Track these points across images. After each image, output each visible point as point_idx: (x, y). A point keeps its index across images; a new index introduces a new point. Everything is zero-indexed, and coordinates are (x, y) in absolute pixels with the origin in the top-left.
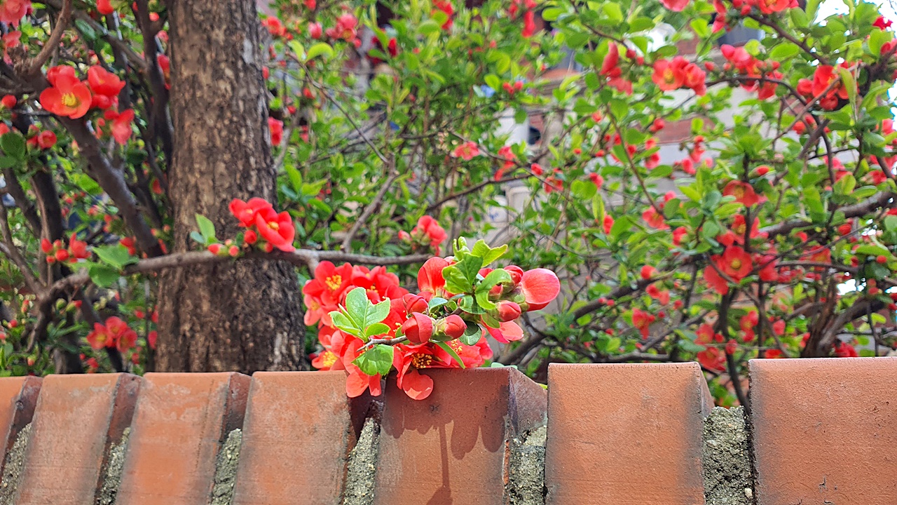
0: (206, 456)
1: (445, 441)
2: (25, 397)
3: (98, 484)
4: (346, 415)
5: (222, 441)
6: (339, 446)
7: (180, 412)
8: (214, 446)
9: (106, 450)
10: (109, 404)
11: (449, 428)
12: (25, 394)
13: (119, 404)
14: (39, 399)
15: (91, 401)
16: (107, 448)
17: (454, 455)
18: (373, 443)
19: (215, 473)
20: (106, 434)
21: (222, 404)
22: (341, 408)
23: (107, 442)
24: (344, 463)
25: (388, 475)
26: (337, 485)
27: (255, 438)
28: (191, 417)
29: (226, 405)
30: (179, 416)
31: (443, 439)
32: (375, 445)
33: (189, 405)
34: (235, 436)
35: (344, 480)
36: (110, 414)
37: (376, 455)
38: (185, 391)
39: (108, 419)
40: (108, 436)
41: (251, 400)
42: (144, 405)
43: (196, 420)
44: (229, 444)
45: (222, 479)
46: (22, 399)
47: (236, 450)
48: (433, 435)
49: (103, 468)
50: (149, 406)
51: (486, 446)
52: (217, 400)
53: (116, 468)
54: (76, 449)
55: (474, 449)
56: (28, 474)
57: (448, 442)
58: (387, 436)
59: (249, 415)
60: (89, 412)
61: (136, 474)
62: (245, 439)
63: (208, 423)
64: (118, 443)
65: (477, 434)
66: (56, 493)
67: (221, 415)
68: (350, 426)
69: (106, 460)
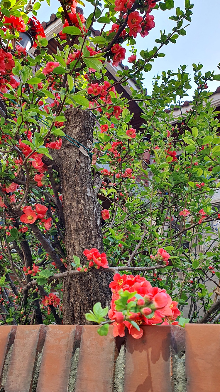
0: (68, 359)
1: (149, 356)
2: (12, 334)
3: (34, 369)
4: (114, 344)
5: (74, 352)
6: (112, 356)
7: (60, 340)
8: (71, 355)
9: (36, 355)
10: (37, 337)
11: (150, 350)
12: (12, 332)
13: (41, 337)
14: (16, 334)
15: (32, 335)
16: (37, 355)
17: (152, 362)
18: (124, 355)
19: (71, 366)
20: (36, 349)
21: (73, 338)
22: (112, 341)
23: (37, 352)
24: (114, 364)
25: (129, 369)
26: (111, 373)
27: (84, 351)
28: (63, 342)
29: (75, 338)
30: (59, 342)
31: (148, 355)
32: (125, 357)
33: (62, 338)
34: (78, 351)
35: (114, 371)
36: (37, 341)
37: (125, 361)
38: (62, 332)
39: (37, 343)
40: (37, 349)
41: (82, 336)
42: (48, 337)
43: (65, 344)
44: (76, 354)
45: (73, 369)
46: (11, 334)
47: (78, 356)
48: (144, 353)
49: (35, 362)
50: (50, 338)
51: (164, 359)
52: (72, 335)
53: (39, 363)
54: (27, 355)
55: (159, 360)
56: (12, 364)
57: (150, 356)
58: (128, 353)
59: (82, 342)
60: (31, 340)
61: (45, 366)
62: (81, 352)
63: (69, 345)
64: (41, 352)
65: (160, 354)
66: (21, 372)
67: (73, 342)
68: (116, 348)
69: (36, 359)
